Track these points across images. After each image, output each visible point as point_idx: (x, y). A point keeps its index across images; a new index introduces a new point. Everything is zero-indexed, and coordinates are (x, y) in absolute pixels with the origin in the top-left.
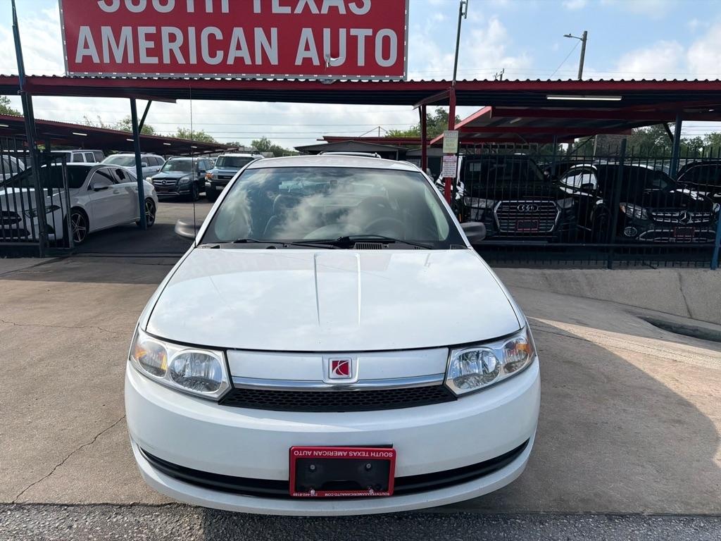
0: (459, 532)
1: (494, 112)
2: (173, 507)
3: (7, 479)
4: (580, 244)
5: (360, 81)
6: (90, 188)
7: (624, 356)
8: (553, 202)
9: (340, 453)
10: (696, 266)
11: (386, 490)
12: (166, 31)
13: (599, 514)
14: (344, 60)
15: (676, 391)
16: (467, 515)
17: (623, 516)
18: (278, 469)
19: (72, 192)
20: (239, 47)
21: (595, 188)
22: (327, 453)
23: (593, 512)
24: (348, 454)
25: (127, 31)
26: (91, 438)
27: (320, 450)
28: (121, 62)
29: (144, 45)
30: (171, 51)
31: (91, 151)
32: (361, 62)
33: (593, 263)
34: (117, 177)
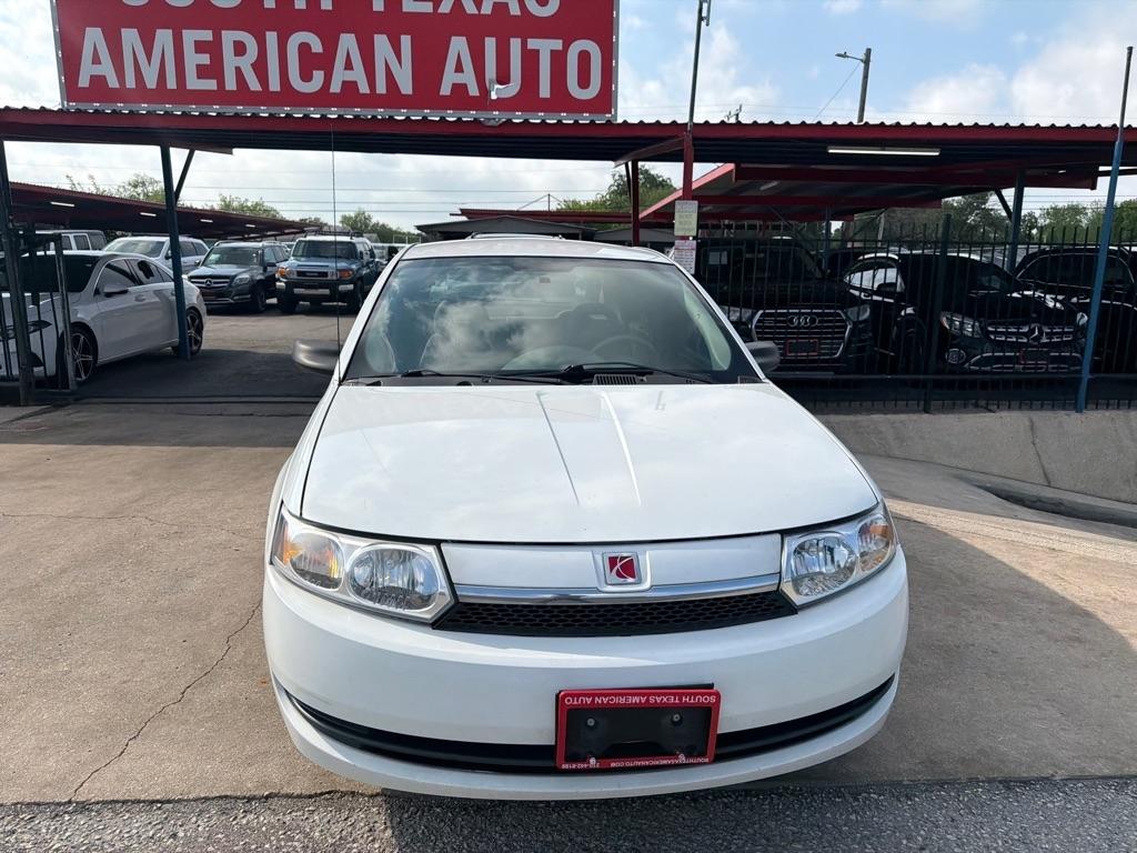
0: (788, 816)
1: (739, 172)
2: (335, 796)
3: (51, 762)
4: (884, 376)
5: (543, 121)
6: (97, 292)
7: (978, 544)
8: (839, 311)
9: (636, 699)
10: (1053, 408)
11: (703, 755)
12: (229, 37)
13: (990, 781)
14: (519, 87)
15: (1064, 594)
16: (794, 790)
17: (1026, 782)
18: (537, 727)
19: (72, 297)
20: (349, 66)
21: (898, 289)
22: (616, 700)
23: (981, 778)
24: (648, 700)
25: (164, 37)
26: (174, 694)
27: (605, 695)
28: (154, 87)
29: (193, 60)
30: (238, 70)
31: (83, 233)
32: (545, 91)
33: (901, 404)
34: (141, 274)
